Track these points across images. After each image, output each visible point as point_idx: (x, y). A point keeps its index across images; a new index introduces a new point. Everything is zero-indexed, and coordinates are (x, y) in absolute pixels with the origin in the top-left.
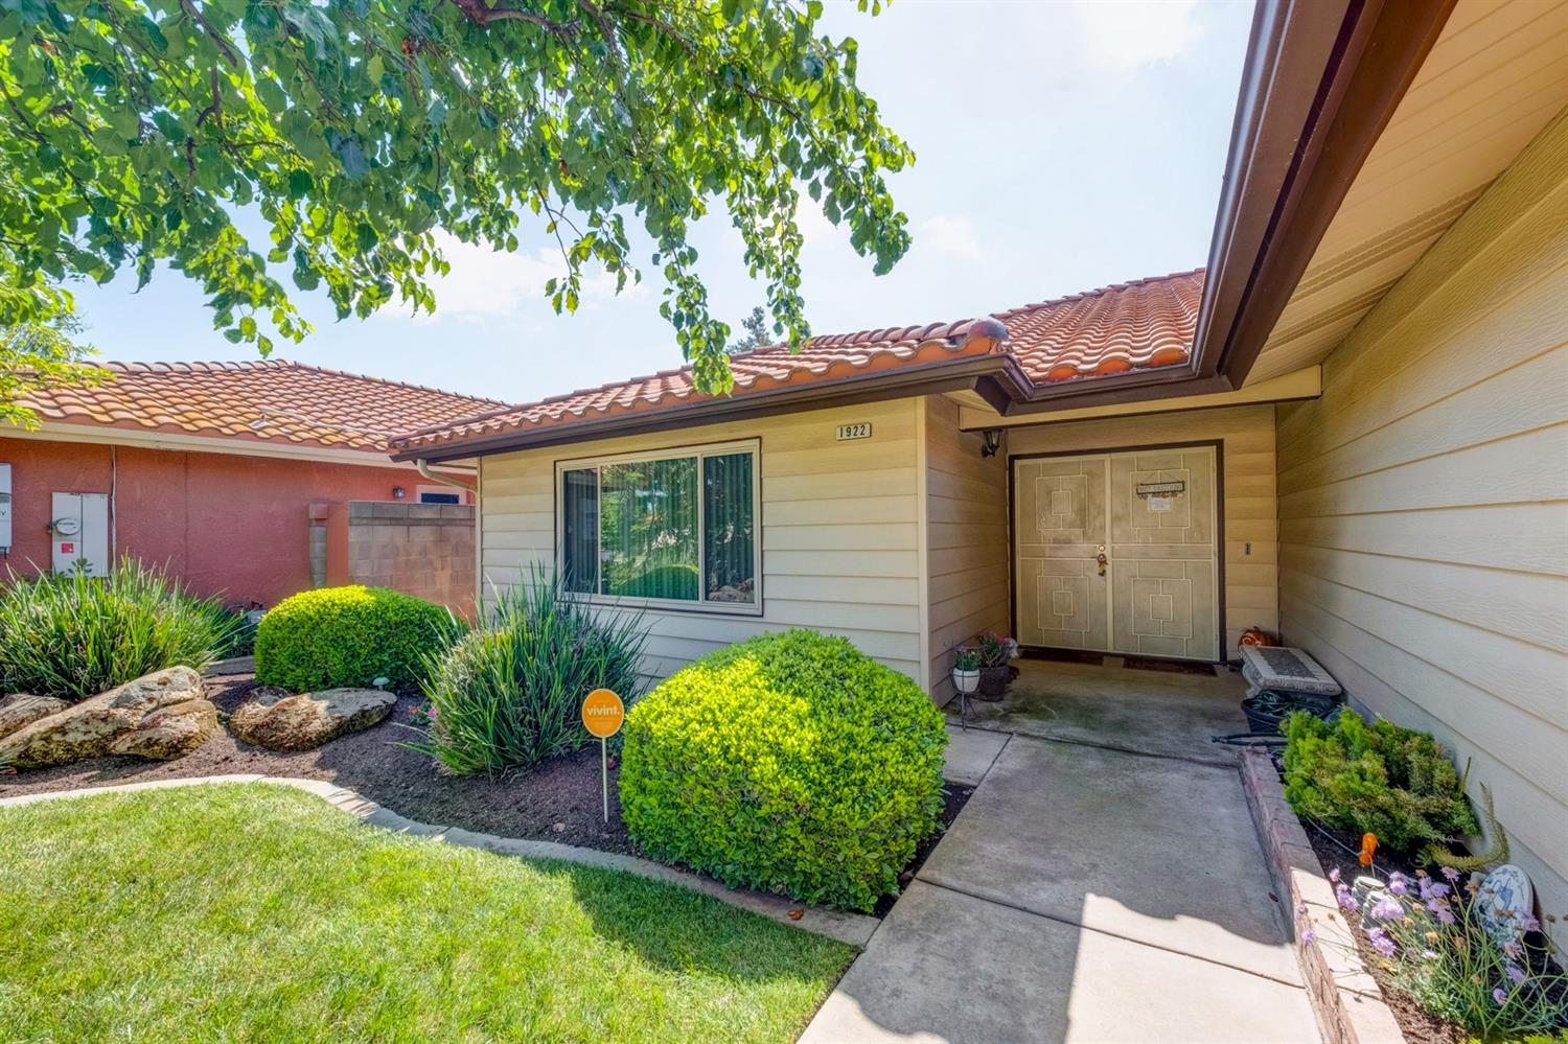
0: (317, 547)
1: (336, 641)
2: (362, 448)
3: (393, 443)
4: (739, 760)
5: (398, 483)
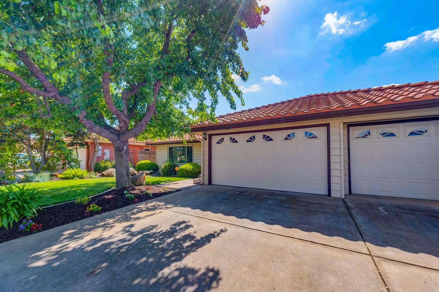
0: (132, 157)
4: (186, 169)
5: (143, 148)
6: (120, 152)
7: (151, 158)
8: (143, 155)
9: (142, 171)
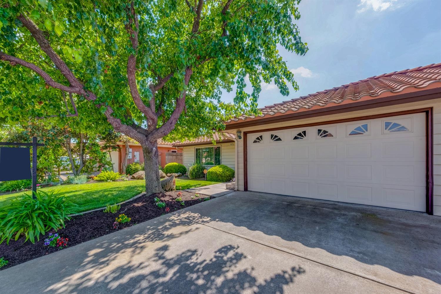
0: (160, 159)
4: (216, 172)
5: (170, 149)
6: (148, 154)
7: (178, 160)
8: (170, 157)
9: (170, 173)
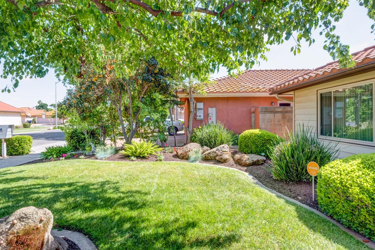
0: (253, 119)
1: (254, 143)
2: (263, 92)
3: (270, 90)
4: (346, 186)
5: (273, 101)
